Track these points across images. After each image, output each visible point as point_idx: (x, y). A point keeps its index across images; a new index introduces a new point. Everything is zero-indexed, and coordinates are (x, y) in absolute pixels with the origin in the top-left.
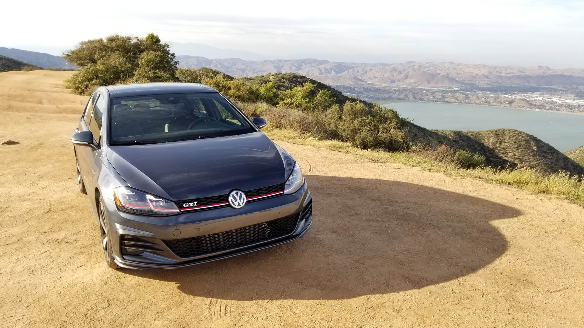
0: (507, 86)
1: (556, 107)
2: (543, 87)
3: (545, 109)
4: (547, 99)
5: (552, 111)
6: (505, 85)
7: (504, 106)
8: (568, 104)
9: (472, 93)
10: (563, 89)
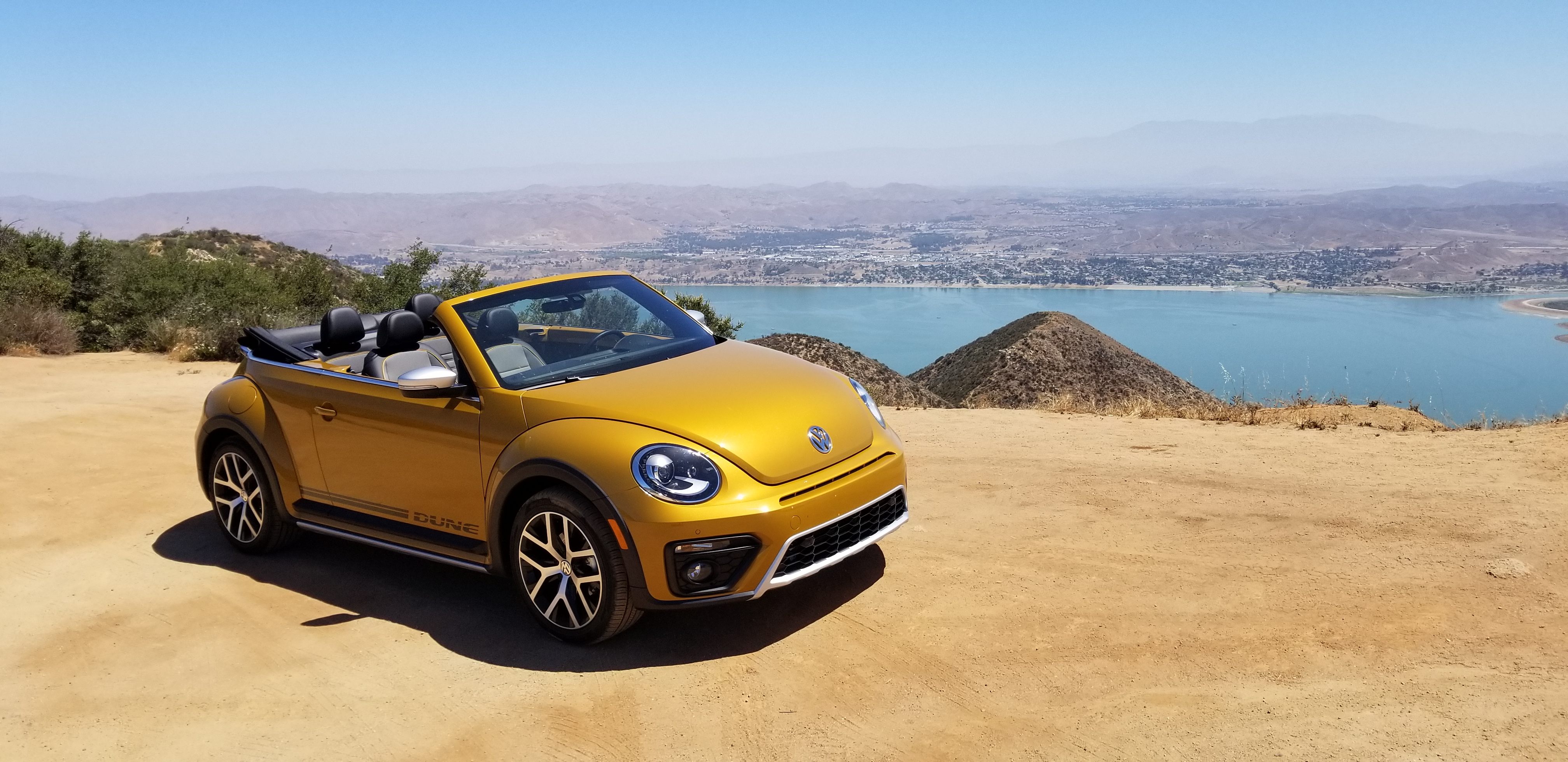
0: (770, 234)
1: (877, 274)
2: (843, 230)
3: (855, 281)
4: (856, 257)
5: (869, 285)
6: (764, 232)
7: (768, 282)
8: (899, 266)
9: (693, 256)
10: (885, 233)
